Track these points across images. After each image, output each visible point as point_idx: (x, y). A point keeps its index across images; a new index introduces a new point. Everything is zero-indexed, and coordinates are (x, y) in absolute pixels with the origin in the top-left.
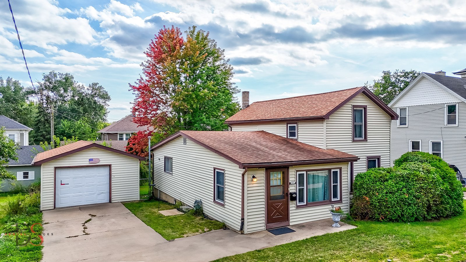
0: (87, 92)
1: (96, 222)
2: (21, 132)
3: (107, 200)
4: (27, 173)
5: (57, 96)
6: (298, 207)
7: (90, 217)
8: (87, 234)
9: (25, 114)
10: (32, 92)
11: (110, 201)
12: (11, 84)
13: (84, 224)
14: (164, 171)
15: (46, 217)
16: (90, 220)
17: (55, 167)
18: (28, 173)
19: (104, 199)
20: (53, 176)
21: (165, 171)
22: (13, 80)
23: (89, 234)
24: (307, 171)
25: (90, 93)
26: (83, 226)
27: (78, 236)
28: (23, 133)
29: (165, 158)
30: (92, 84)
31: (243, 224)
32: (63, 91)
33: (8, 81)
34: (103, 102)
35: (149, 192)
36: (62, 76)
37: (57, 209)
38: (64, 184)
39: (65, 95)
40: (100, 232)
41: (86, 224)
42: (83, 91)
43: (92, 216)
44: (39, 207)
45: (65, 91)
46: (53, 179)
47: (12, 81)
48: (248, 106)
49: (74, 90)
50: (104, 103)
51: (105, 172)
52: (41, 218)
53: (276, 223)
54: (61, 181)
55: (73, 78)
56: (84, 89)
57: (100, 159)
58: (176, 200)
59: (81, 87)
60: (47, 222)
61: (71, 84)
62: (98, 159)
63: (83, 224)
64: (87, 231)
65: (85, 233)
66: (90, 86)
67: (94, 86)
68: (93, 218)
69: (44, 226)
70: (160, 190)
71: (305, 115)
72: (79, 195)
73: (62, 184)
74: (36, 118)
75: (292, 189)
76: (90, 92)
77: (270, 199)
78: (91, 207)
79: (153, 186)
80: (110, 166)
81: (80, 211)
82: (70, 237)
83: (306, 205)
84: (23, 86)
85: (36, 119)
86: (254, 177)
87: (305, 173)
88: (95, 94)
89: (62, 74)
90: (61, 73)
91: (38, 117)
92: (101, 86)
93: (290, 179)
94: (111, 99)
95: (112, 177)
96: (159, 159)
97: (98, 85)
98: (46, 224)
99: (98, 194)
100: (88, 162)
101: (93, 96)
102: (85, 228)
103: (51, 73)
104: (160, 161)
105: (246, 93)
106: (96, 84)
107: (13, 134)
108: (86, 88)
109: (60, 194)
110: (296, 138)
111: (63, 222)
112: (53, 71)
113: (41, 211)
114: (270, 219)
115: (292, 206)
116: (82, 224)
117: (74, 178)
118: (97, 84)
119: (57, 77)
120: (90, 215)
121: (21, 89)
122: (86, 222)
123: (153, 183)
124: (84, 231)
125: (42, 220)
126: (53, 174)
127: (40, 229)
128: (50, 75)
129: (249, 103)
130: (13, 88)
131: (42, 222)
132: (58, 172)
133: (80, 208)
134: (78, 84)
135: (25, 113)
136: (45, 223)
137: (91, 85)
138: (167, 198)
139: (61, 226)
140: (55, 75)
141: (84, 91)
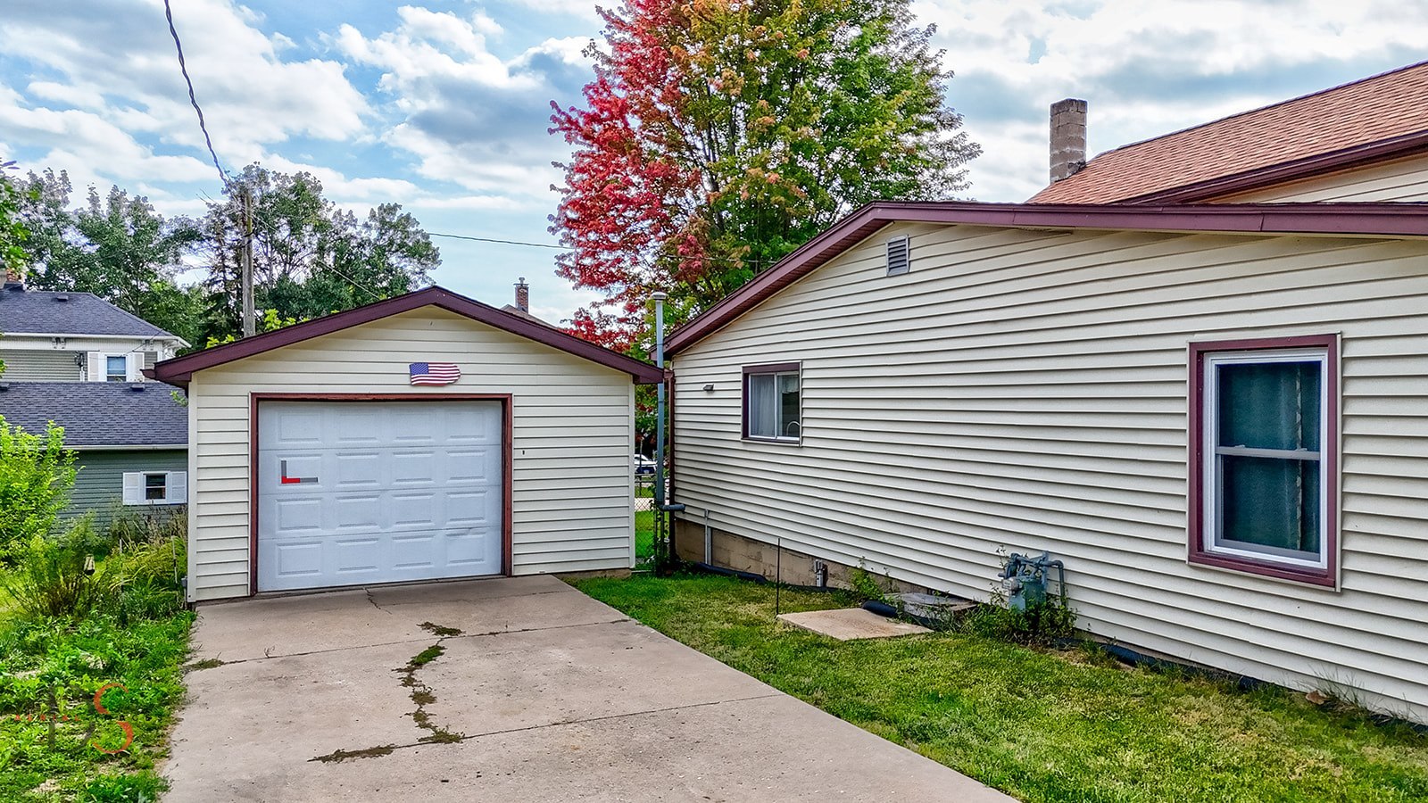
0: (363, 235)
1: (473, 664)
2: (148, 349)
3: (488, 564)
4: (161, 479)
5: (270, 250)
7: (430, 639)
8: (442, 738)
9: (168, 309)
10: (187, 235)
11: (506, 569)
12: (124, 211)
13: (410, 670)
14: (739, 437)
15: (209, 635)
16: (434, 652)
17: (252, 394)
18: (163, 477)
19: (477, 557)
20: (246, 438)
21: (745, 435)
22: (130, 197)
23: (456, 739)
25: (372, 238)
26: (408, 682)
27: (388, 750)
28: (155, 350)
29: (746, 376)
30: (380, 208)
32: (288, 233)
33: (115, 201)
34: (417, 270)
35: (655, 539)
36: (284, 182)
37: (263, 597)
38: (297, 481)
39: (294, 245)
40: (523, 725)
41: (419, 674)
42: (351, 230)
43: (441, 631)
44: (181, 586)
45: (295, 229)
46: (246, 450)
47: (127, 200)
48: (1082, 166)
49: (321, 227)
50: (420, 273)
51: (482, 426)
52: (180, 636)
54: (284, 463)
55: (320, 188)
56: (355, 226)
57: (459, 367)
58: (825, 566)
59: (345, 219)
60: (208, 659)
61: (316, 205)
62: (453, 367)
63: (405, 675)
64: (439, 714)
65: (429, 733)
66: (373, 216)
67: (387, 217)
68: (448, 642)
69: (194, 680)
70: (712, 529)
72: (362, 537)
73: (285, 480)
74: (200, 316)
76: (374, 235)
78: (425, 592)
79: (672, 512)
80: (504, 402)
81: (372, 609)
82: (339, 756)
84: (160, 215)
85: (202, 322)
88: (391, 243)
89: (286, 176)
90: (283, 174)
91: (208, 313)
92: (408, 217)
94: (440, 262)
95: (516, 454)
96: (710, 390)
97: (399, 213)
98: (203, 665)
99: (449, 532)
100: (406, 379)
101: (382, 251)
102: (422, 698)
103: (248, 168)
104: (716, 395)
105: (1073, 109)
106: (392, 209)
107: (122, 354)
108: (360, 223)
109: (277, 528)
111: (291, 661)
112: (255, 163)
113: (190, 606)
116: (400, 670)
117: (342, 451)
118: (396, 207)
119: (267, 184)
120: (427, 626)
121: (155, 225)
122: (418, 663)
123: (672, 502)
124: (420, 718)
125: (190, 646)
126: (246, 426)
127: (165, 695)
128: (245, 176)
129: (1083, 155)
130: (128, 221)
131: (187, 656)
132: (269, 417)
133: (369, 594)
134: (336, 209)
135: (170, 308)
136: (199, 660)
137: (377, 211)
138: (758, 559)
139: (282, 682)
140: (262, 175)
141: (354, 233)
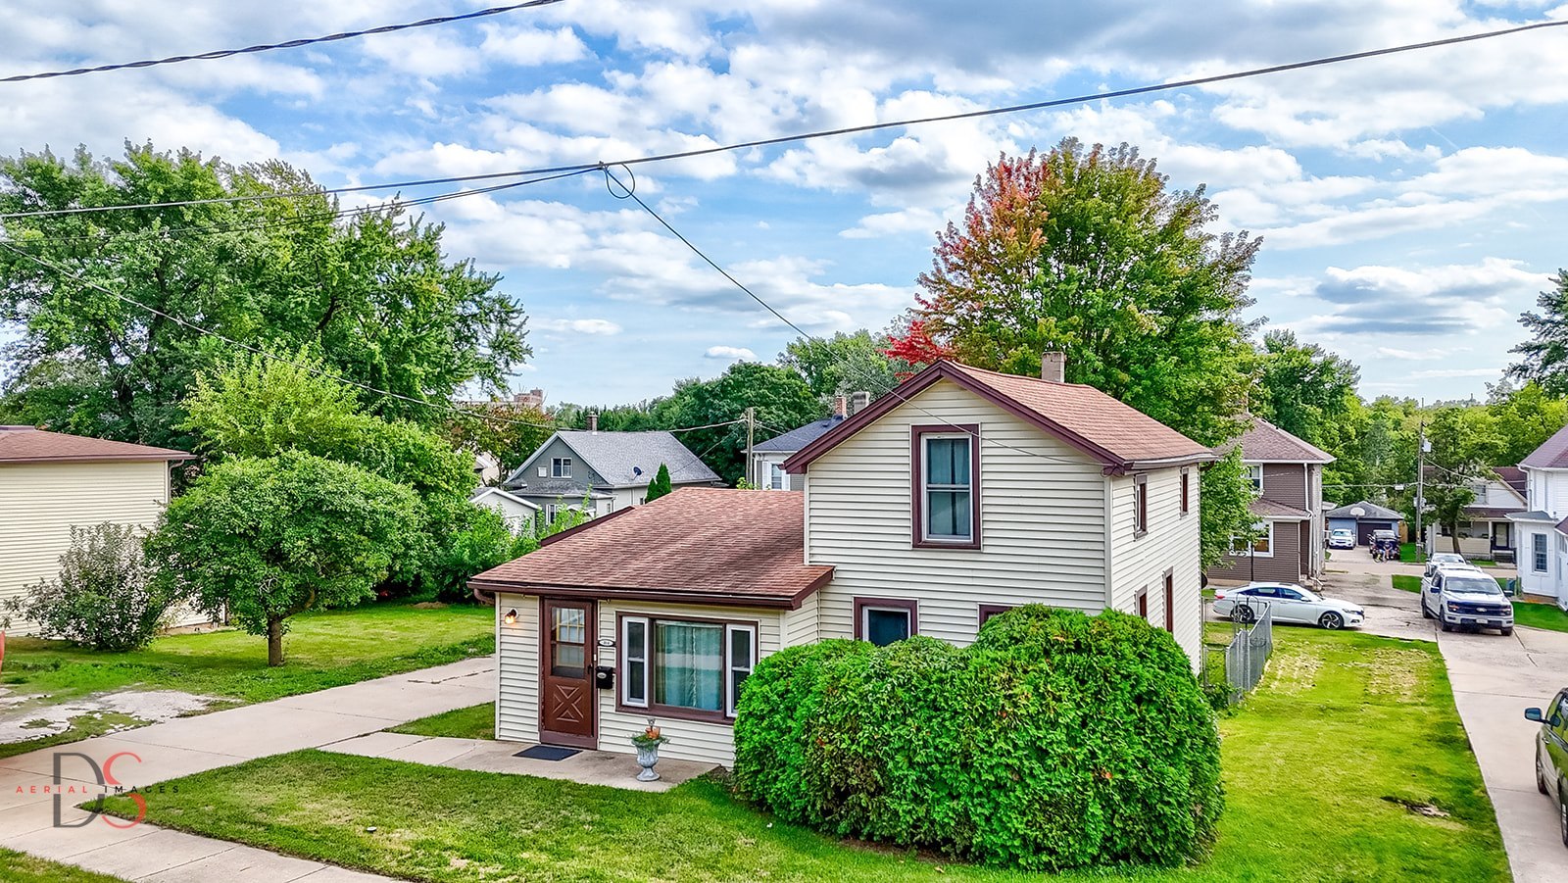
6: (624, 709)
24: (653, 619)
53: (566, 735)
75: (606, 658)
77: (550, 670)
83: (646, 709)
86: (513, 613)
87: (645, 621)
93: (603, 633)
114: (547, 721)
115: (606, 701)
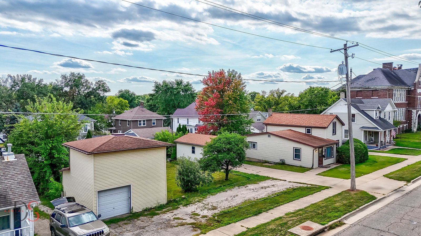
0: (94, 87)
6: (325, 159)
24: (327, 147)
31: (313, 165)
48: (271, 115)
58: (260, 160)
71: (316, 125)
75: (323, 154)
77: (319, 157)
86: (316, 151)
93: (324, 151)
110: (311, 134)
114: (319, 164)
115: (323, 159)
